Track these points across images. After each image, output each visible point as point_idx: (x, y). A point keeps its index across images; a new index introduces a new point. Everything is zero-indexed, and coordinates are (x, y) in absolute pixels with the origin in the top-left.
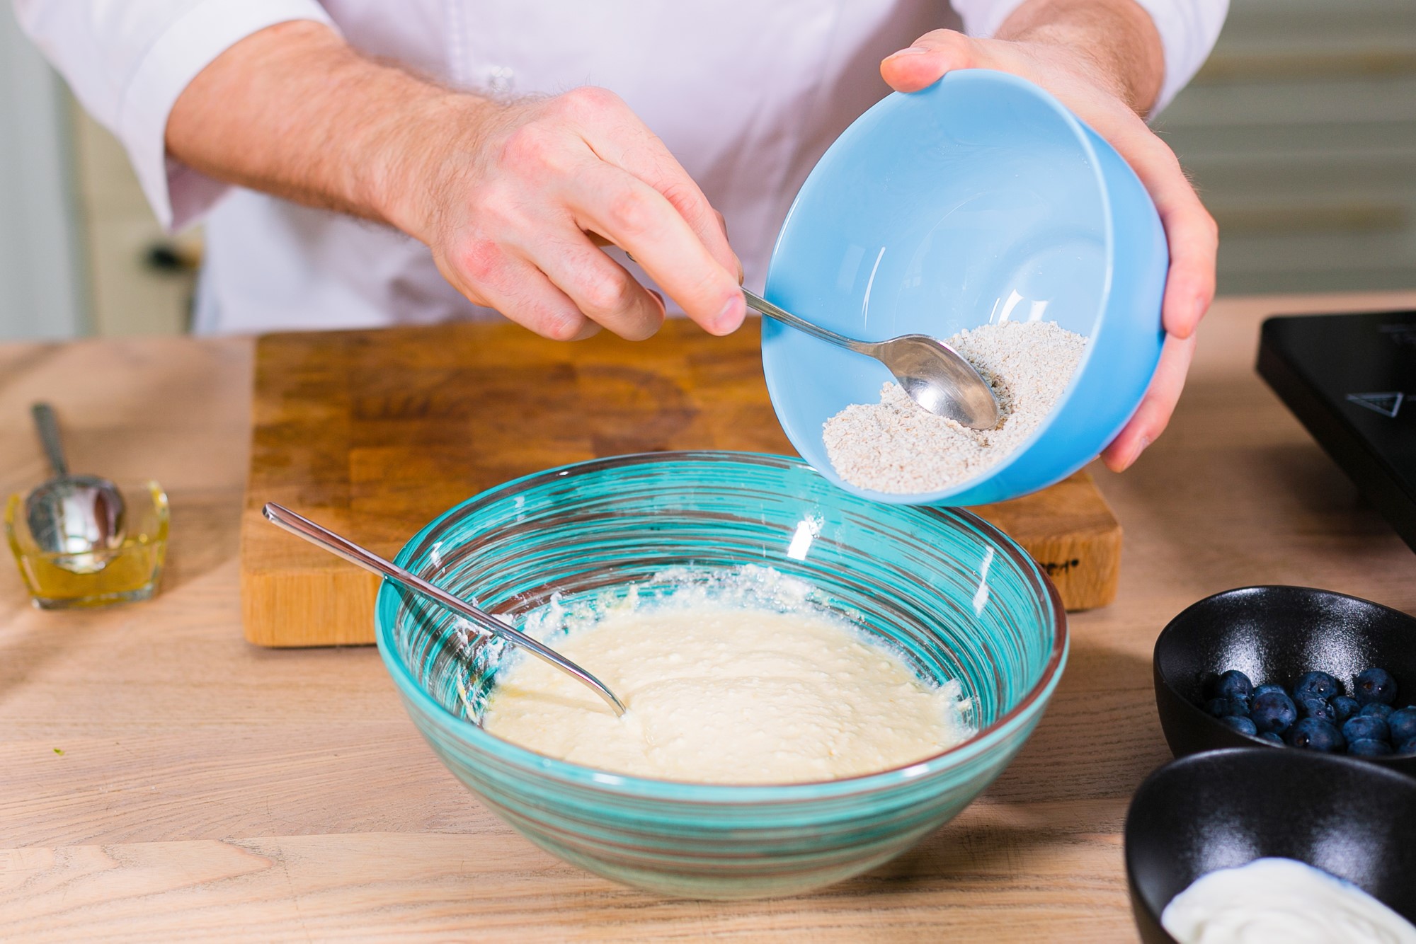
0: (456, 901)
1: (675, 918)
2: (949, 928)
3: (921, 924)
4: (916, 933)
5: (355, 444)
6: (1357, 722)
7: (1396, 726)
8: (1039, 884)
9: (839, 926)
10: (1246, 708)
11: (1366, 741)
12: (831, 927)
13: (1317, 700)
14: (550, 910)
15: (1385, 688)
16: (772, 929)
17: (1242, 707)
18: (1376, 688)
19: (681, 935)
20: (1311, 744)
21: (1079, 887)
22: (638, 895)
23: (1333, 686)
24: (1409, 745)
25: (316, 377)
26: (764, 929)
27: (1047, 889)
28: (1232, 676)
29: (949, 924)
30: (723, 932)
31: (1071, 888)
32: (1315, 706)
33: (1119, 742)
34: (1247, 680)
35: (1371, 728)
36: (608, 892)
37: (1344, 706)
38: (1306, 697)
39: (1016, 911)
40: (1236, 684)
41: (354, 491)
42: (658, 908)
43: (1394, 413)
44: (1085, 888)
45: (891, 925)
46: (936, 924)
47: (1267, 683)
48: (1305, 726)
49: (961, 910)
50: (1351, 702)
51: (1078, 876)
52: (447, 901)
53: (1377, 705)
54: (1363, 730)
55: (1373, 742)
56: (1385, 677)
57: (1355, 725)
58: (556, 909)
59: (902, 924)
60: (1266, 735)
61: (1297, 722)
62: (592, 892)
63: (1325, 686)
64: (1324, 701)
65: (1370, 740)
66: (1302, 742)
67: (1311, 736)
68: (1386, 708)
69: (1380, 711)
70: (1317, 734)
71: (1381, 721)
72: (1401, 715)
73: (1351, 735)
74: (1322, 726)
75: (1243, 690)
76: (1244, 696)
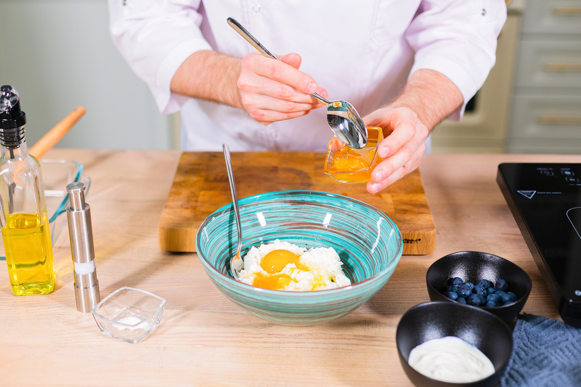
0: (204, 332)
1: (268, 342)
2: (351, 351)
3: (343, 349)
4: (340, 352)
5: (203, 189)
7: (503, 298)
8: (383, 340)
9: (317, 348)
10: (457, 289)
12: (315, 348)
13: (481, 289)
14: (231, 337)
15: (504, 286)
16: (296, 348)
18: (501, 286)
19: (268, 348)
20: (474, 302)
22: (259, 334)
23: (489, 284)
25: (197, 167)
26: (294, 347)
27: (385, 341)
28: (456, 279)
29: (351, 350)
30: (282, 347)
32: (479, 290)
33: (422, 297)
34: (461, 280)
35: (495, 298)
36: (250, 333)
37: (491, 291)
38: (477, 287)
39: (373, 347)
40: (457, 282)
41: (199, 204)
42: (264, 339)
43: (531, 198)
45: (333, 349)
46: (347, 350)
47: (468, 281)
48: (473, 296)
49: (357, 346)
50: (493, 290)
52: (201, 332)
53: (500, 291)
54: (492, 299)
55: (494, 303)
56: (504, 282)
57: (490, 297)
58: (233, 337)
59: (337, 349)
60: (460, 298)
61: (470, 295)
62: (245, 333)
63: (486, 284)
64: (483, 289)
65: (492, 302)
66: (471, 301)
67: (474, 299)
68: (502, 292)
69: (500, 293)
70: (476, 299)
71: (498, 296)
72: (505, 295)
73: (488, 299)
74: (478, 297)
75: (460, 284)
76: (457, 286)
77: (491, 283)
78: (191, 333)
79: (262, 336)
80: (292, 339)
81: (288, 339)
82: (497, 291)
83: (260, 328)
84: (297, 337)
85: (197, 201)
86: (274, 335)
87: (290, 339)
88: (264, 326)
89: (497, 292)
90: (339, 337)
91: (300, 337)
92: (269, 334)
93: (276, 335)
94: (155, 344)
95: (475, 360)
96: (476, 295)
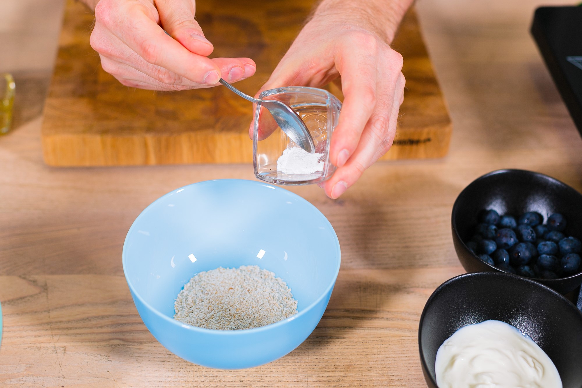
6: (545, 245)
7: (562, 247)
8: (388, 316)
10: (494, 234)
11: (546, 257)
13: (527, 230)
15: (561, 224)
17: (492, 233)
18: (556, 224)
20: (521, 256)
21: (406, 319)
23: (537, 220)
24: (566, 259)
27: (392, 319)
28: (490, 213)
31: (403, 319)
32: (526, 233)
34: (498, 214)
35: (550, 249)
38: (523, 228)
39: (375, 331)
40: (492, 217)
44: (409, 320)
47: (507, 214)
48: (519, 248)
50: (544, 228)
51: (407, 312)
54: (546, 249)
55: (550, 257)
56: (562, 218)
57: (543, 247)
60: (501, 251)
61: (516, 244)
64: (531, 230)
65: (548, 256)
66: (517, 255)
67: (521, 253)
68: (559, 235)
69: (556, 235)
70: (524, 252)
71: (555, 245)
72: (565, 242)
73: (541, 251)
74: (527, 248)
75: (495, 220)
76: (494, 227)
77: (541, 217)
78: (102, 317)
82: (550, 231)
85: (95, 82)
89: (551, 234)
94: (50, 342)
95: (530, 360)
96: (523, 245)
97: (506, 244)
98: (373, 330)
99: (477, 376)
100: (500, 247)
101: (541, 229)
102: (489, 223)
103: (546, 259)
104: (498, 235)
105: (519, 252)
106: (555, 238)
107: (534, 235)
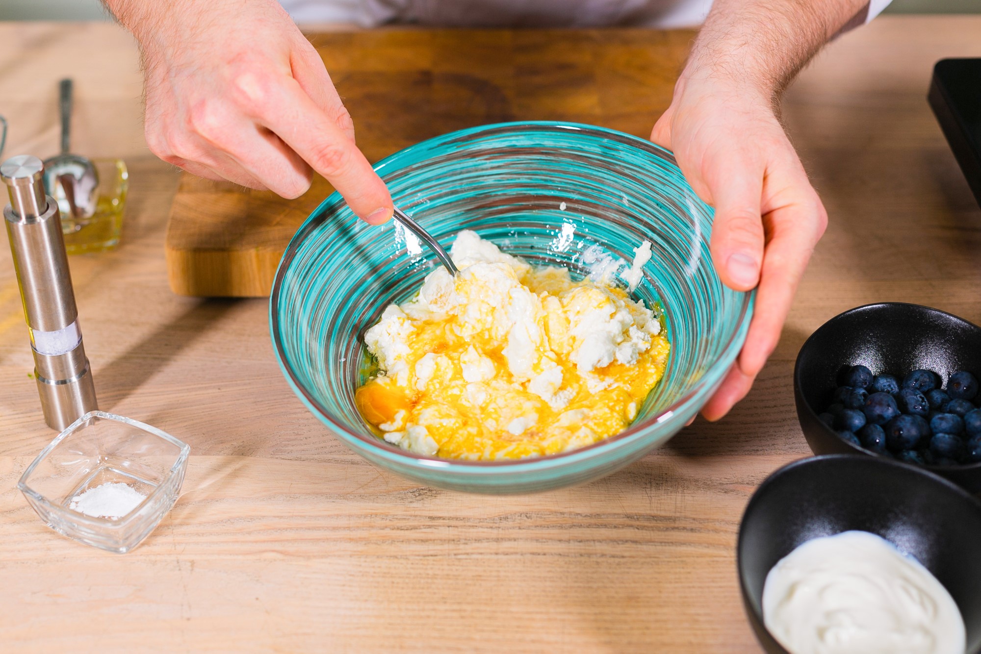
0: (281, 517)
1: (431, 540)
2: (622, 560)
3: (603, 555)
4: (598, 563)
6: (942, 419)
7: (969, 423)
8: (693, 526)
9: (544, 554)
10: (862, 401)
11: (944, 437)
12: (539, 554)
13: (915, 397)
14: (345, 528)
15: (968, 388)
16: (497, 554)
17: (859, 400)
18: (962, 388)
19: (432, 556)
20: (903, 435)
21: (722, 531)
22: (408, 519)
23: (932, 382)
24: (976, 440)
26: (491, 554)
27: (699, 531)
28: (858, 371)
29: (623, 557)
30: (462, 554)
31: (716, 531)
32: (913, 402)
33: (775, 406)
34: (869, 373)
35: (950, 425)
36: (387, 516)
37: (937, 398)
38: (908, 394)
39: (673, 548)
40: (860, 376)
42: (420, 531)
44: (726, 531)
45: (581, 555)
46: (613, 556)
47: (884, 374)
48: (901, 422)
49: (634, 545)
50: (943, 395)
51: (723, 520)
52: (275, 517)
53: (960, 401)
54: (944, 425)
55: (949, 438)
56: (970, 379)
57: (939, 421)
58: (349, 528)
59: (589, 555)
60: (872, 426)
61: (895, 418)
62: (376, 515)
63: (925, 382)
64: (921, 397)
65: (947, 436)
66: (897, 433)
67: (904, 430)
68: (966, 405)
69: (961, 406)
70: (909, 429)
71: (959, 419)
72: (974, 415)
73: (936, 428)
74: (913, 423)
75: (865, 382)
76: (862, 391)
77: (938, 378)
78: (251, 519)
79: (416, 523)
80: (485, 530)
81: (475, 530)
82: (952, 400)
83: (411, 502)
84: (497, 525)
86: (444, 519)
87: (481, 530)
88: (420, 495)
89: (953, 403)
90: (593, 521)
91: (504, 524)
92: (432, 518)
93: (449, 519)
94: (171, 554)
95: (914, 592)
96: (908, 419)
97: (881, 417)
98: (669, 546)
99: (829, 615)
100: (870, 420)
101: (937, 396)
102: (855, 385)
103: (943, 439)
104: (869, 402)
105: (901, 429)
106: (958, 409)
107: (926, 404)
